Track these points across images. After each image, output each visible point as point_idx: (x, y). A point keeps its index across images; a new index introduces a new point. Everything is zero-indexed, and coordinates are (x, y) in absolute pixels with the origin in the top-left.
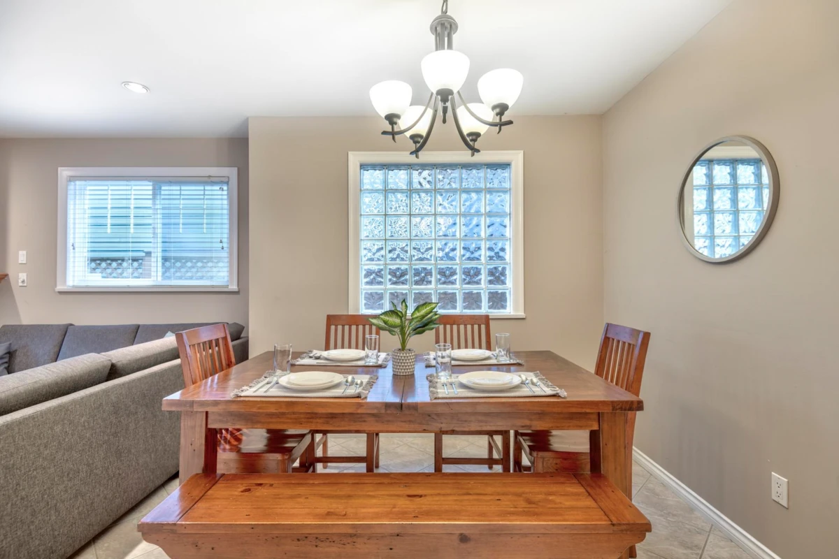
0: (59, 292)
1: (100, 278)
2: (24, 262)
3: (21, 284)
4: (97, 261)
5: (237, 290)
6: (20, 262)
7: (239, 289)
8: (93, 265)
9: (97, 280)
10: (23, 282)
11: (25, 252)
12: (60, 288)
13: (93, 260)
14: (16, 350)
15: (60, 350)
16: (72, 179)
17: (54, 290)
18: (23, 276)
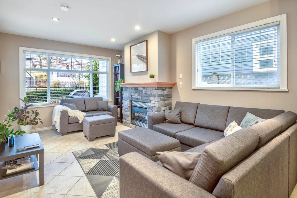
0: (193, 90)
1: (207, 84)
2: (181, 78)
3: (180, 86)
4: (206, 77)
5: (287, 91)
6: (180, 78)
7: (288, 90)
8: (205, 78)
9: (206, 85)
10: (181, 85)
11: (181, 74)
12: (193, 88)
13: (205, 76)
14: (182, 112)
15: (196, 114)
16: (197, 42)
17: (191, 89)
18: (181, 83)
